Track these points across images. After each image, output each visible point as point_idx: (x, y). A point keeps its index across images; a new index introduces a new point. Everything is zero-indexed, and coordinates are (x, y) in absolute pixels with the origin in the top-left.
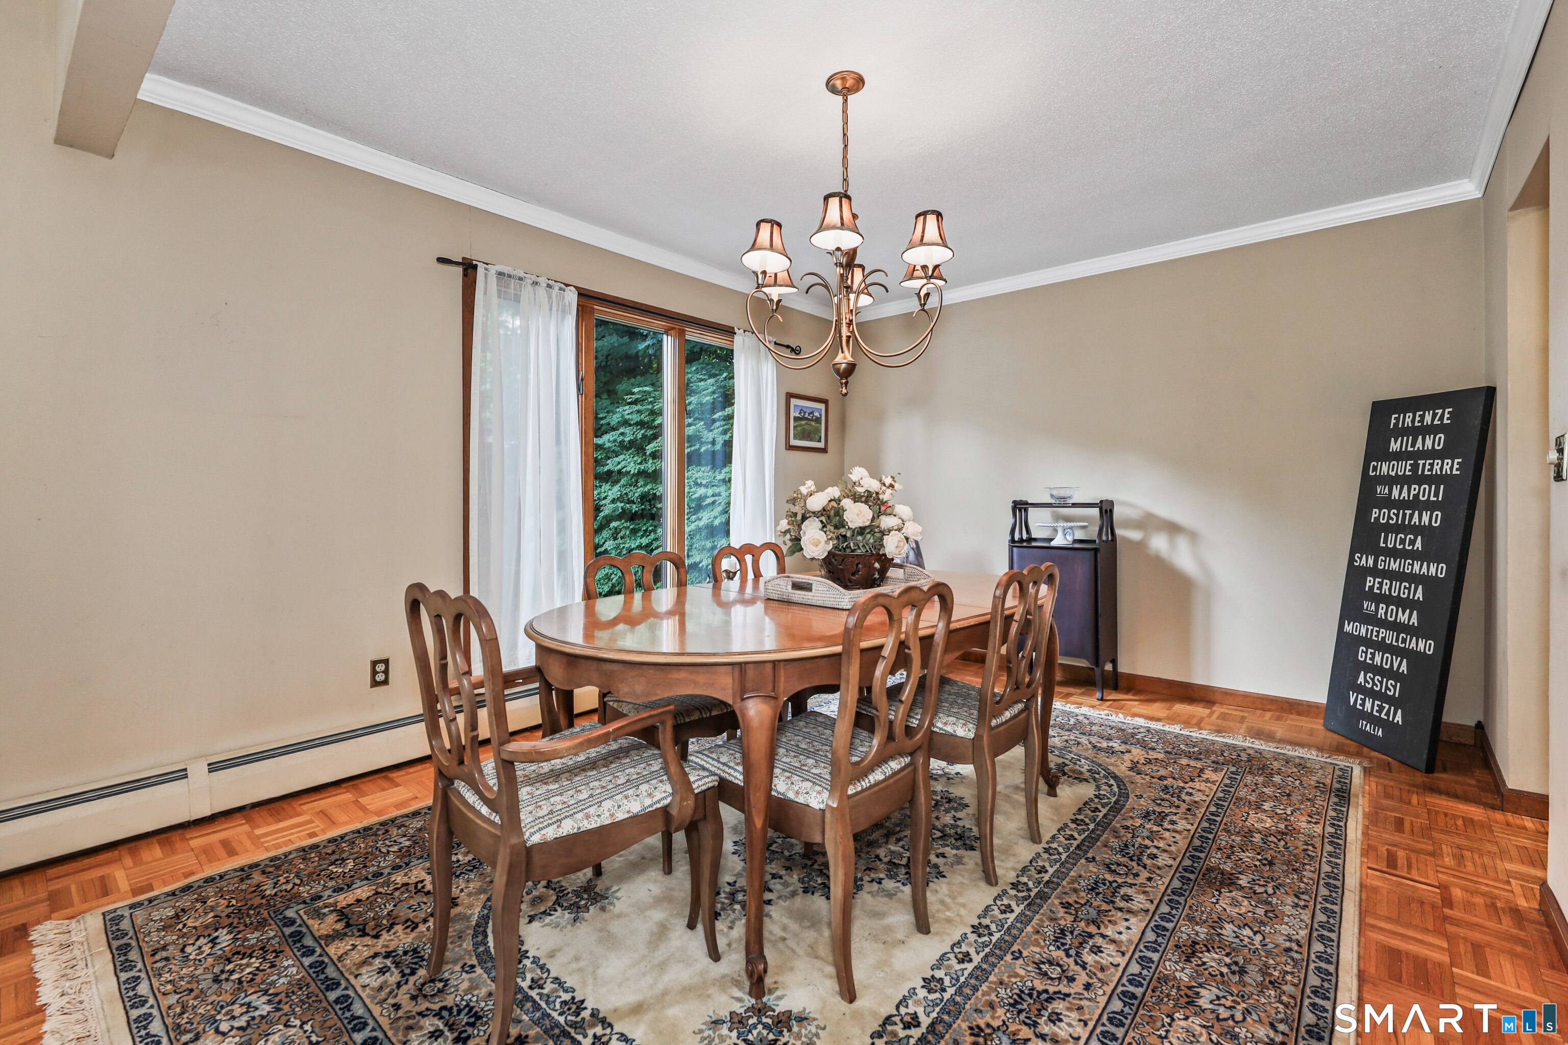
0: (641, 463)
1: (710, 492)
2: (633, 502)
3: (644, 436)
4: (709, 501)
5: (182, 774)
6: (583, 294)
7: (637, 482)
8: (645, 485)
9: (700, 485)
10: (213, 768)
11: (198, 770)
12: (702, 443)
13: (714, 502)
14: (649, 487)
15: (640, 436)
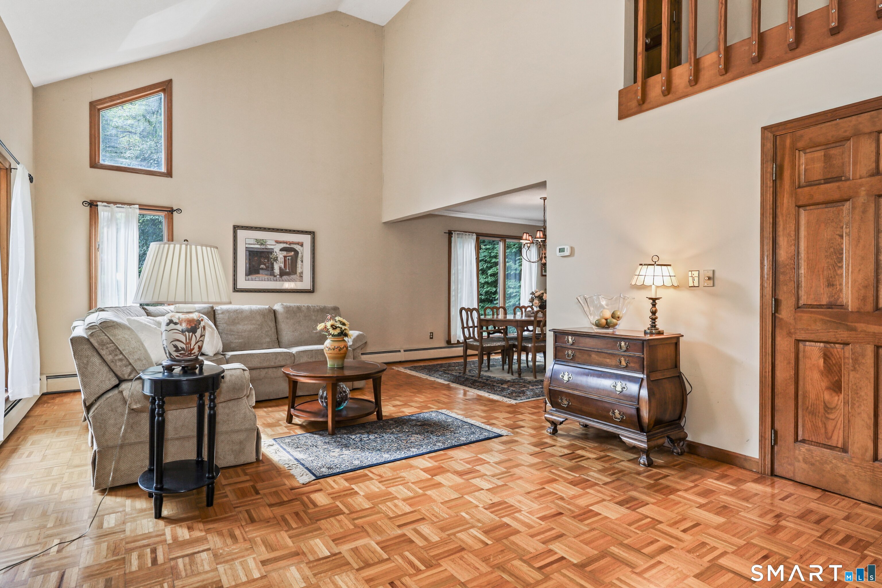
0: (485, 278)
1: (515, 291)
2: (482, 295)
3: (487, 267)
4: (514, 294)
5: (399, 351)
6: (478, 235)
7: (484, 286)
8: (487, 288)
9: (511, 288)
10: (405, 351)
11: (402, 351)
12: (511, 270)
13: (516, 295)
14: (489, 289)
15: (485, 267)
